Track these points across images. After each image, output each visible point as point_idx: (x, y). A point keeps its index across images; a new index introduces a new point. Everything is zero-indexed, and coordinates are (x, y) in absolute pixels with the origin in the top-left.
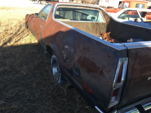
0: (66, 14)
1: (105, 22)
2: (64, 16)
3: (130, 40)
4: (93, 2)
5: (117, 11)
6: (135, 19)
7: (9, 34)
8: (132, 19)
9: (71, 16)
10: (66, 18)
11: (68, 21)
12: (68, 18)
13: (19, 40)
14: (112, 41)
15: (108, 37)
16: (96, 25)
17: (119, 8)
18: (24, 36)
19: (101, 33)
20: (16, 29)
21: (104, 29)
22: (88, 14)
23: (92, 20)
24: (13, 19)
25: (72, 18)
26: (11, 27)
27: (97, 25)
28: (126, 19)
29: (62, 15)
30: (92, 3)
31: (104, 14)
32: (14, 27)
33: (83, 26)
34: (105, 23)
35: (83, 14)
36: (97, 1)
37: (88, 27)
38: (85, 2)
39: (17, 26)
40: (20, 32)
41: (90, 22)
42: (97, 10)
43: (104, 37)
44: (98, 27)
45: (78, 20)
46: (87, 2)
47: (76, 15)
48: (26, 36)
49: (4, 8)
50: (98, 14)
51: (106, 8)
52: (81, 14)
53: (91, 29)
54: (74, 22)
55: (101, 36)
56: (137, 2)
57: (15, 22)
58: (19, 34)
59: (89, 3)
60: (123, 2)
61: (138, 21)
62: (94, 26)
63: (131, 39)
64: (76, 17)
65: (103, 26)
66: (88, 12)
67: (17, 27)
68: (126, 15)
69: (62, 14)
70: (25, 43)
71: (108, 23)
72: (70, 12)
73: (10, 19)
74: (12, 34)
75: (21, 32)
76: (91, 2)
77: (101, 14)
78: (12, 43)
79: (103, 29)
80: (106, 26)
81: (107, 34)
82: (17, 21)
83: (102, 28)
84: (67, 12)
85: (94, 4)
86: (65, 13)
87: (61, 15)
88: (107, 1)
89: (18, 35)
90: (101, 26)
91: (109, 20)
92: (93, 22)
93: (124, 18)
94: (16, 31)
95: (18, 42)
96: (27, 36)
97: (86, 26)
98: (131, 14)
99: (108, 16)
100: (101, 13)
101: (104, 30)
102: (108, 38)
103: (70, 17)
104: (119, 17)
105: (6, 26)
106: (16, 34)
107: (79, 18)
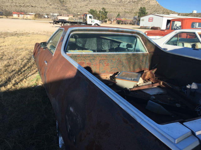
0: (87, 43)
1: (148, 52)
2: (84, 45)
3: (192, 85)
4: (132, 22)
5: (164, 33)
6: (192, 44)
7: (10, 71)
8: (188, 45)
9: (95, 45)
10: (86, 48)
11: (88, 54)
12: (90, 48)
13: (21, 80)
14: (160, 84)
15: (153, 77)
16: (132, 58)
17: (167, 29)
18: (30, 74)
19: (141, 70)
20: (21, 64)
21: (146, 63)
22: (119, 41)
23: (128, 48)
24: (22, 49)
25: (96, 48)
26: (16, 61)
27: (134, 58)
28: (179, 46)
29: (81, 45)
30: (131, 24)
31: (146, 41)
32: (20, 60)
33: (113, 60)
34: (147, 54)
35: (112, 41)
36: (138, 21)
37: (120, 61)
38: (122, 22)
39: (24, 58)
40: (26, 68)
41: (123, 54)
42: (134, 34)
43: (146, 77)
44: (136, 60)
45: (105, 51)
46: (124, 22)
47: (102, 44)
48: (33, 74)
49: (15, 34)
50: (135, 41)
51: (149, 29)
52: (109, 41)
53: (125, 64)
54: (98, 54)
55: (141, 77)
56: (192, 20)
57: (24, 53)
58: (24, 71)
59: (127, 24)
60: (173, 21)
61: (197, 48)
62: (131, 59)
63: (193, 83)
64: (103, 46)
65: (145, 59)
66: (120, 39)
67: (25, 60)
68: (179, 38)
69: (80, 43)
70: (29, 86)
71: (152, 54)
72: (93, 39)
73: (18, 49)
74: (14, 71)
75: (28, 68)
76: (129, 22)
77: (141, 41)
78: (9, 86)
79: (144, 64)
80: (148, 57)
81: (151, 73)
82: (27, 51)
83: (142, 61)
84: (88, 39)
85: (133, 25)
86: (85, 41)
87: (79, 45)
88: (150, 20)
89: (21, 73)
90: (141, 58)
91: (153, 50)
92: (127, 54)
93: (175, 43)
94: (22, 66)
95: (19, 84)
96: (35, 73)
97: (117, 60)
98: (186, 38)
99: (152, 43)
100: (140, 39)
101: (146, 65)
102: (152, 79)
103: (93, 46)
104: (169, 43)
105: (10, 59)
106: (19, 71)
107: (107, 48)
